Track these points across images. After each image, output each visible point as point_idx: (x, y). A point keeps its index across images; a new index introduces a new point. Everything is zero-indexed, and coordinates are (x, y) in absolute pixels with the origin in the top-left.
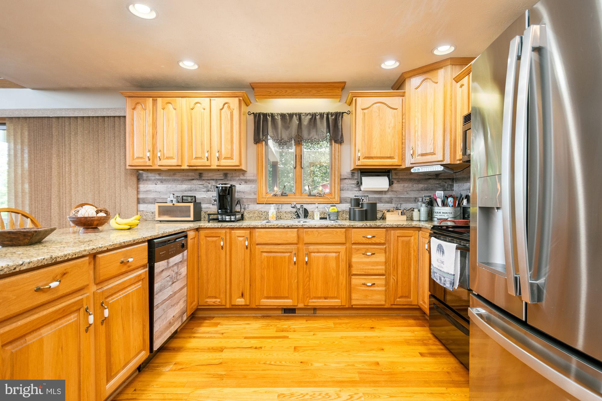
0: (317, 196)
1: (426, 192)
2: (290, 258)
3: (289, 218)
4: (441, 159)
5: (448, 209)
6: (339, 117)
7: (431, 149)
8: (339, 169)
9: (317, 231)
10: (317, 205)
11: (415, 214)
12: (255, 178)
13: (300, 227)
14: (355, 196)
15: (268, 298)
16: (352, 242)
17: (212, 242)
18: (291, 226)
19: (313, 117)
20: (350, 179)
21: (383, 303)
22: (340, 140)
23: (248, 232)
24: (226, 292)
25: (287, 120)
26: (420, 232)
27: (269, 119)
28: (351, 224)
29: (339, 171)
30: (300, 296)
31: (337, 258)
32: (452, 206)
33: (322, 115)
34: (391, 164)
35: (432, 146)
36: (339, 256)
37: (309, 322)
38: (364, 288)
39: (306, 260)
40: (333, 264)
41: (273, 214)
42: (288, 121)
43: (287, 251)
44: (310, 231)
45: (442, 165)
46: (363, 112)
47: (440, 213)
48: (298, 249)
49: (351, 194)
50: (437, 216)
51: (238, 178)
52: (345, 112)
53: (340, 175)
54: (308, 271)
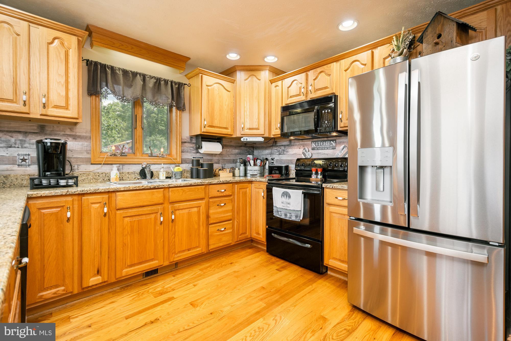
0: (160, 157)
1: (240, 155)
2: (156, 219)
3: (132, 179)
4: (263, 133)
5: (257, 168)
6: (181, 87)
7: (256, 126)
8: (181, 133)
9: (182, 189)
10: (162, 165)
11: (237, 171)
12: (88, 135)
13: (167, 186)
14: (193, 158)
15: (131, 266)
16: (210, 197)
17: (51, 215)
18: (157, 186)
19: (158, 81)
20: (189, 142)
21: (231, 242)
22: (182, 108)
23: (106, 196)
24: (73, 275)
25: (130, 77)
26: (253, 184)
27: (109, 71)
28: (209, 181)
29: (181, 135)
30: (166, 254)
31: (199, 212)
32: (260, 166)
33: (166, 82)
34: (226, 133)
35: (257, 123)
36: (200, 209)
37: (178, 276)
38: (218, 233)
39: (173, 218)
40: (195, 218)
41: (117, 175)
42: (131, 79)
43: (153, 212)
44: (175, 190)
45: (263, 137)
46: (207, 88)
47: (252, 170)
48: (164, 208)
49: (190, 156)
50: (249, 173)
51: (63, 133)
52: (186, 84)
53: (182, 139)
54: (173, 228)
